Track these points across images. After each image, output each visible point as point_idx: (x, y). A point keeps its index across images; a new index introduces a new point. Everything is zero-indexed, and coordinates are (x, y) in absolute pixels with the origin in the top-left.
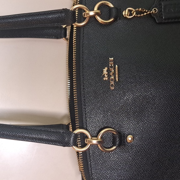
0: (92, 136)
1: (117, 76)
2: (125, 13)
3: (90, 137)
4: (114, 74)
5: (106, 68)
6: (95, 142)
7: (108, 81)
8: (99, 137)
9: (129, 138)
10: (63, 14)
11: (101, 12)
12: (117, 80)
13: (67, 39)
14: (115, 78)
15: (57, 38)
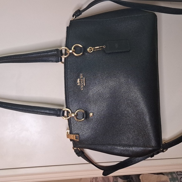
0: (72, 113)
1: (84, 83)
2: (88, 50)
3: (71, 113)
4: (83, 82)
5: (79, 79)
6: (73, 115)
7: (80, 86)
8: (76, 113)
9: (91, 114)
10: (56, 52)
11: (75, 50)
12: (84, 85)
13: (63, 63)
14: (83, 84)
15: (57, 62)
